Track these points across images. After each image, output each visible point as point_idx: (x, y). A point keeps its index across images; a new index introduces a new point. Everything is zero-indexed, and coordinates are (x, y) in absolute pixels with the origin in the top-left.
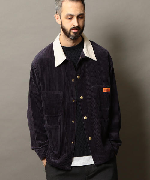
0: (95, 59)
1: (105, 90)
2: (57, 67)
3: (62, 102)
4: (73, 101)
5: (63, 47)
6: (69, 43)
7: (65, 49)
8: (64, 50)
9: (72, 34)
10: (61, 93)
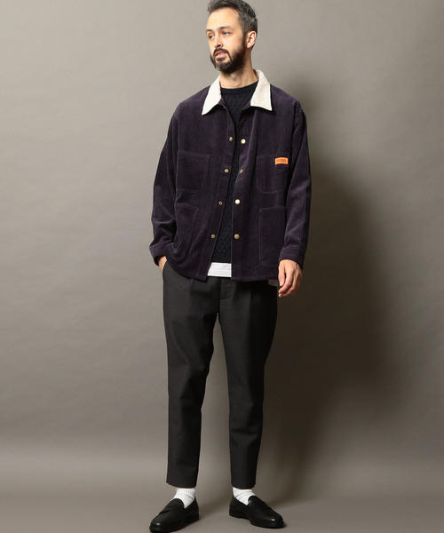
0: (270, 109)
2: (205, 115)
3: (206, 171)
5: (222, 89)
6: (230, 83)
9: (217, 61)
10: (208, 156)
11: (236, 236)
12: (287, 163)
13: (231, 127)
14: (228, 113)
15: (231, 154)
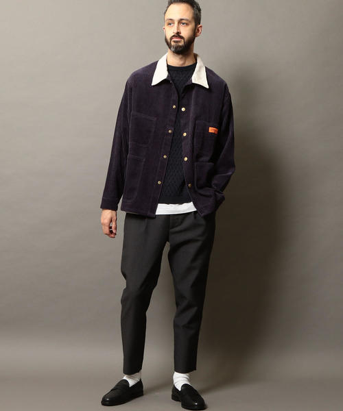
0: (207, 87)
1: (211, 130)
2: (154, 86)
3: (153, 130)
4: (170, 131)
5: (168, 66)
6: (176, 61)
7: (170, 68)
8: (168, 70)
9: (173, 43)
10: (156, 119)
13: (175, 97)
14: (173, 86)
15: (174, 119)
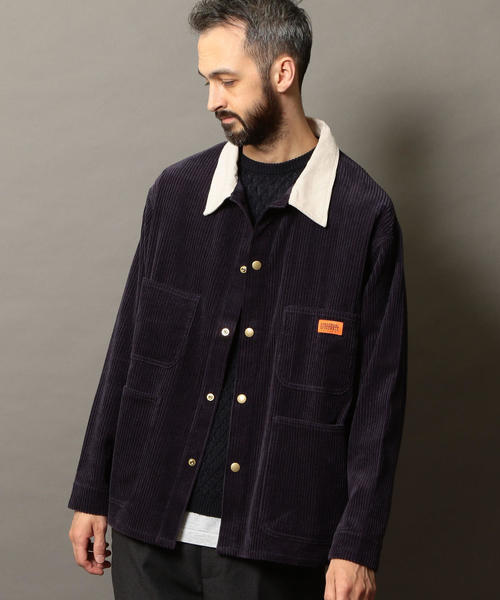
0: (323, 222)
4: (226, 333)
10: (195, 298)
11: (235, 466)
12: (340, 332)
